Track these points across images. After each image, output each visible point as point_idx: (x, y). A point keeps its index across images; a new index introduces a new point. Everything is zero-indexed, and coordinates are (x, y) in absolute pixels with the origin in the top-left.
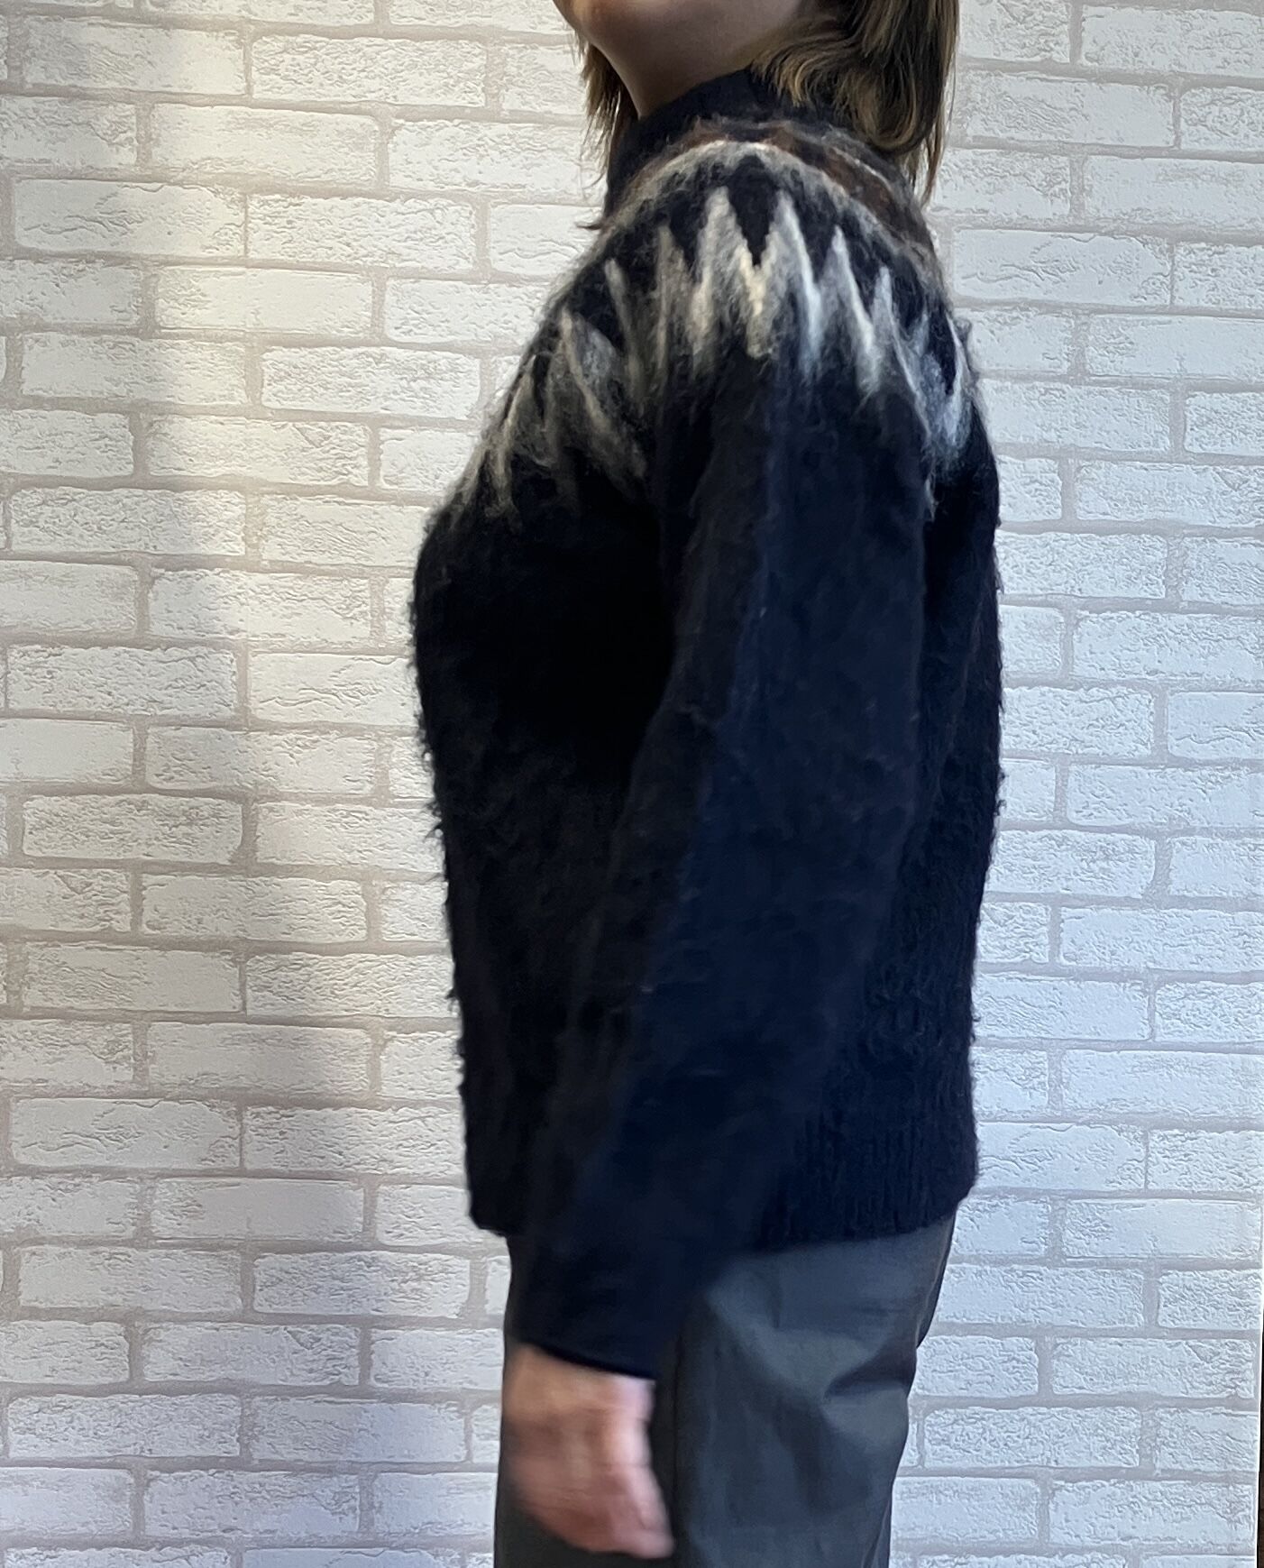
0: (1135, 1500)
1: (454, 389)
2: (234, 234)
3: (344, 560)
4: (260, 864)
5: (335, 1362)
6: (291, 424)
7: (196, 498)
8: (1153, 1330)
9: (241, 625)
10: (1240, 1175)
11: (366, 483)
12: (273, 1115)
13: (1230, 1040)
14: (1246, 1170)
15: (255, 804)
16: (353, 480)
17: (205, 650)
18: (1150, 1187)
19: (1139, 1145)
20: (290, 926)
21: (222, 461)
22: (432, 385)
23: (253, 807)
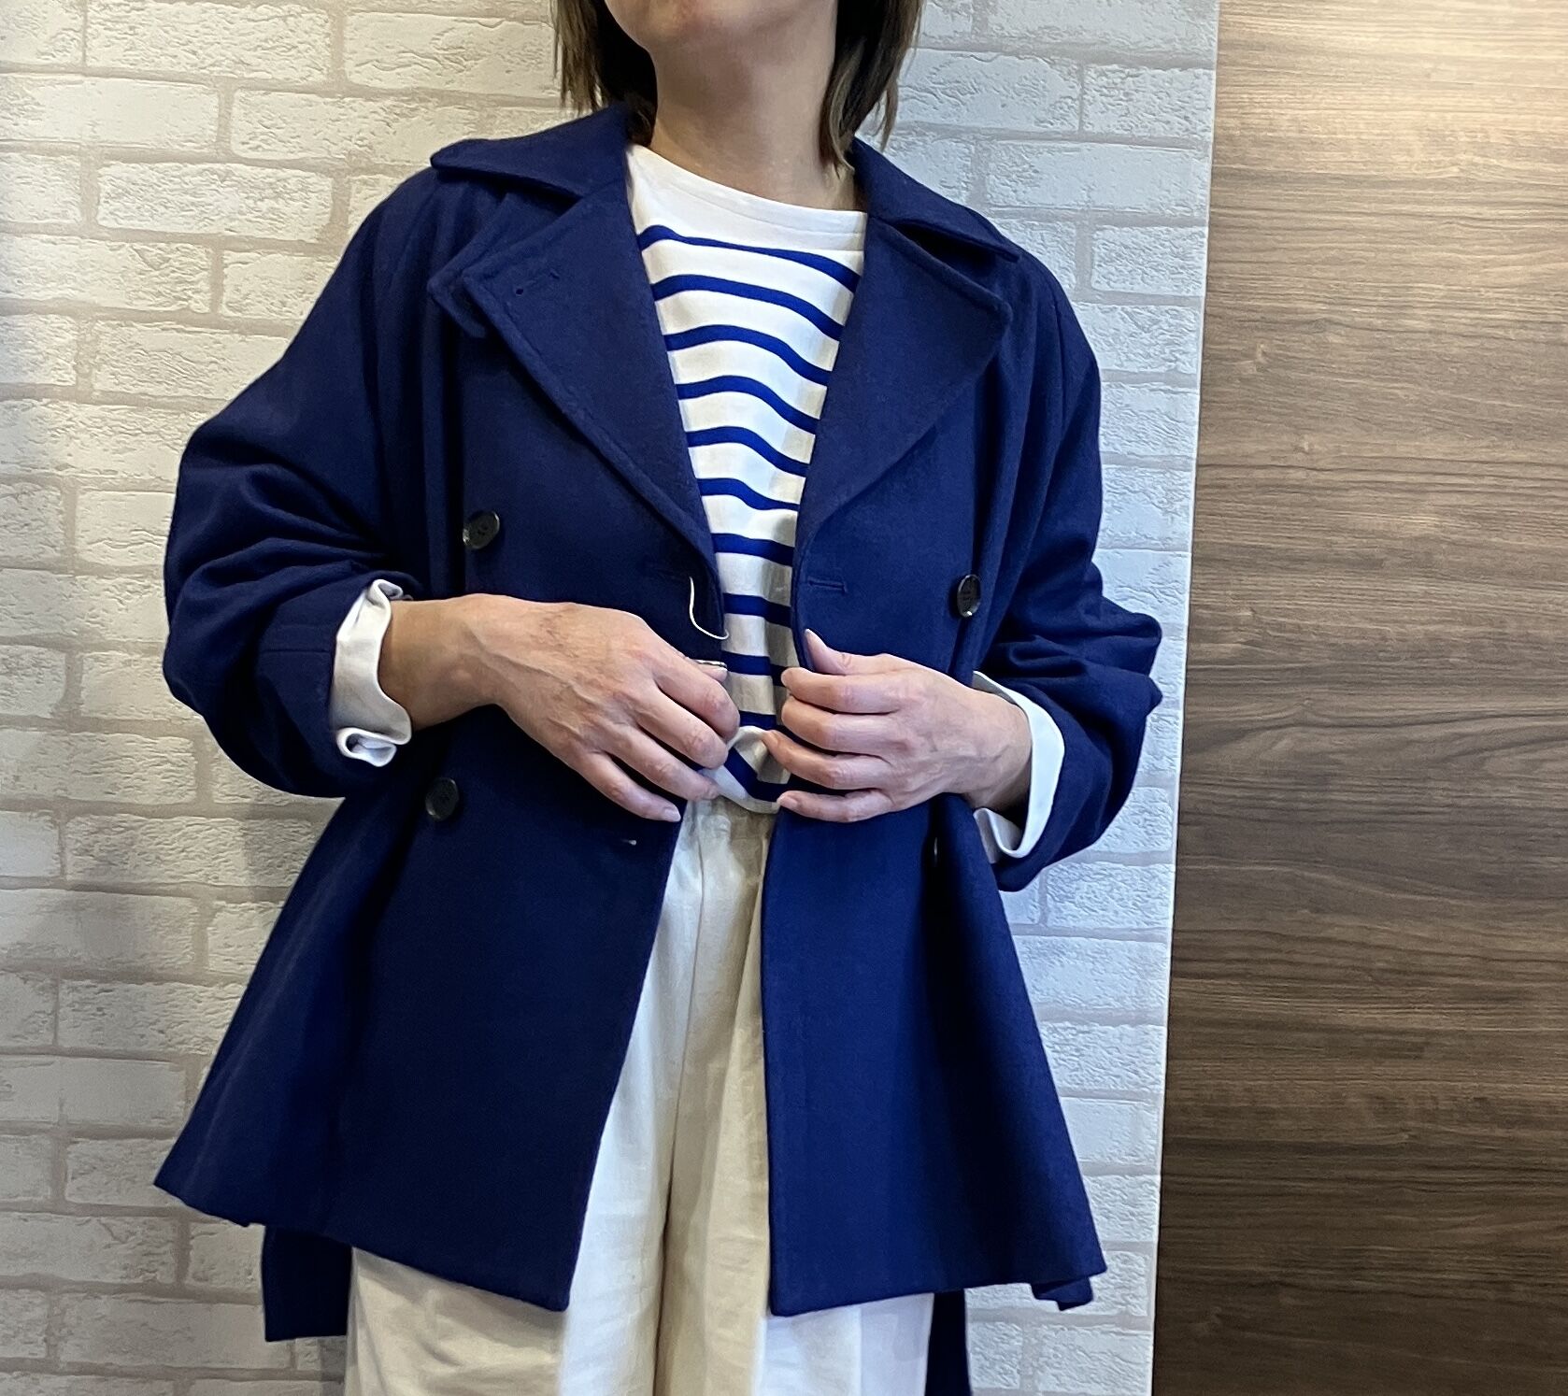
1: (305, 210)
2: (73, 39)
3: (182, 392)
4: (83, 719)
5: (150, 1258)
6: (128, 245)
7: (24, 323)
9: (69, 460)
10: (1136, 1072)
11: (207, 310)
12: (91, 989)
13: (1128, 925)
14: (1143, 1068)
15: (81, 654)
16: (193, 305)
17: (29, 486)
20: (114, 786)
21: (53, 284)
22: (280, 205)
23: (78, 656)
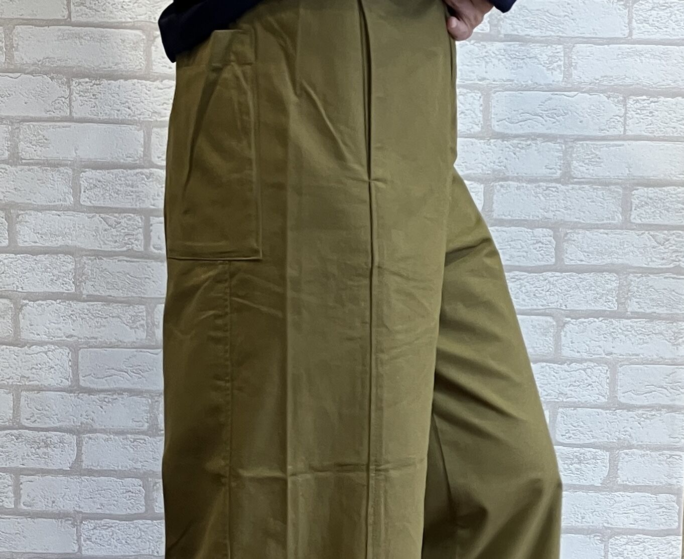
0: (614, 330)
5: (129, 237)
8: (627, 225)
12: (88, 84)
18: (627, 134)
19: (620, 106)
